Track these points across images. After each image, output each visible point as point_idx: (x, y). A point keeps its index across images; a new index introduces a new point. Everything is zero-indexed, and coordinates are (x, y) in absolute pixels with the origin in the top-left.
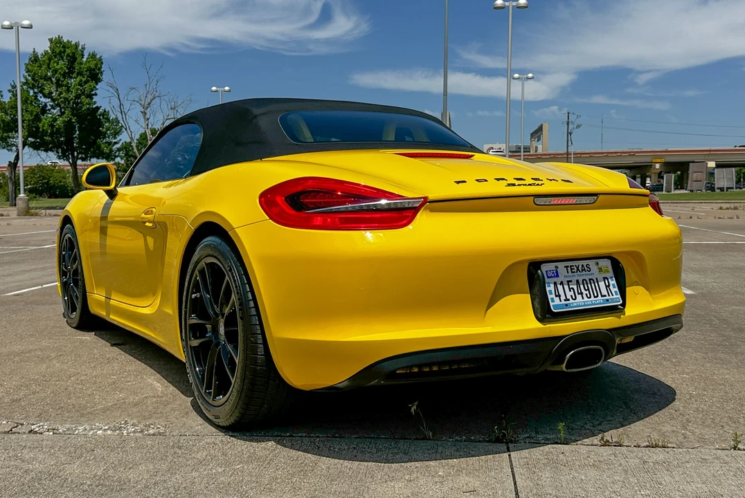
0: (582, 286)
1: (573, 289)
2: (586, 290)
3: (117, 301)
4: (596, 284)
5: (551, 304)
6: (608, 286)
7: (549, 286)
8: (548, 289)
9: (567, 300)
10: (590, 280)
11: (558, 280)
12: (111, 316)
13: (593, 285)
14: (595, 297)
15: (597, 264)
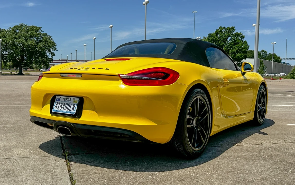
1: (62, 106)
2: (66, 107)
4: (70, 106)
5: (53, 109)
6: (73, 107)
7: (55, 103)
8: (55, 104)
9: (58, 109)
10: (69, 104)
11: (59, 102)
13: (69, 106)
14: (67, 110)
15: (74, 99)
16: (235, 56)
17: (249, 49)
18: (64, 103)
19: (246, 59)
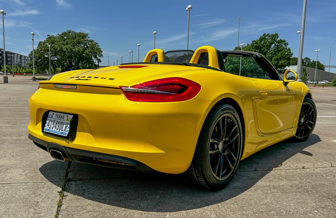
0: (57, 125)
1: (54, 124)
4: (63, 125)
5: (45, 128)
6: (66, 127)
8: (47, 122)
10: (62, 122)
11: (51, 119)
13: (61, 125)
14: (59, 130)
15: (67, 116)
16: (278, 63)
17: (293, 56)
18: (56, 120)
19: (289, 66)
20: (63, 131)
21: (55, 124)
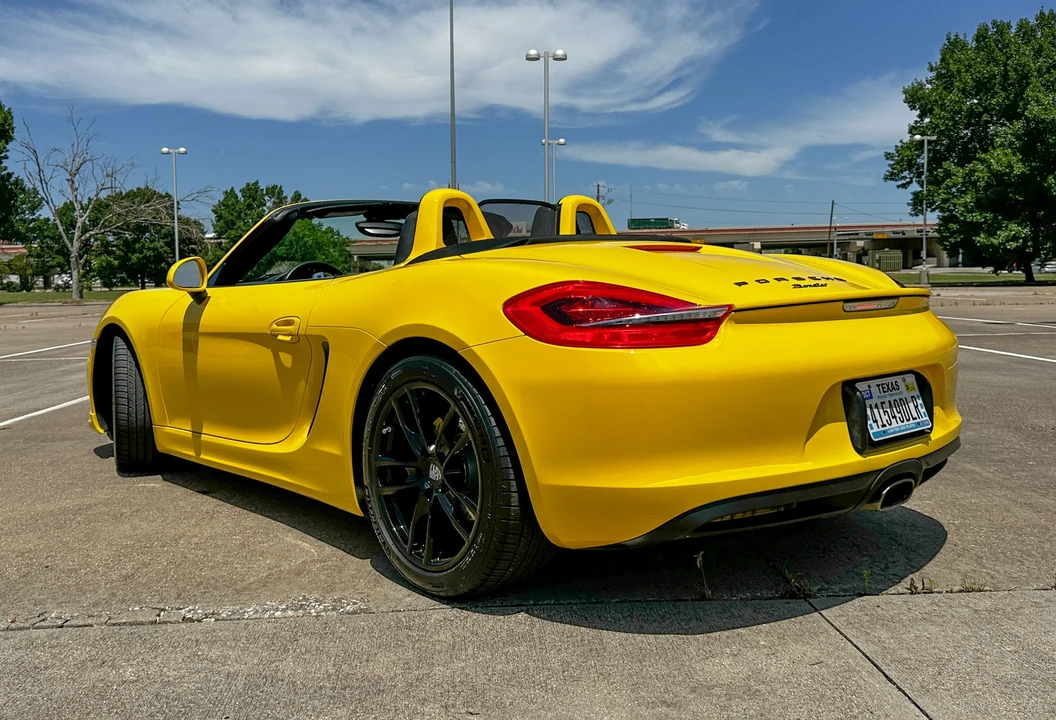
0: (894, 408)
2: (898, 413)
3: (212, 434)
4: (906, 405)
6: (916, 407)
10: (900, 400)
12: (202, 456)
13: (903, 405)
14: (908, 420)
15: (904, 380)
20: (915, 419)
21: (889, 410)
